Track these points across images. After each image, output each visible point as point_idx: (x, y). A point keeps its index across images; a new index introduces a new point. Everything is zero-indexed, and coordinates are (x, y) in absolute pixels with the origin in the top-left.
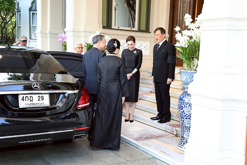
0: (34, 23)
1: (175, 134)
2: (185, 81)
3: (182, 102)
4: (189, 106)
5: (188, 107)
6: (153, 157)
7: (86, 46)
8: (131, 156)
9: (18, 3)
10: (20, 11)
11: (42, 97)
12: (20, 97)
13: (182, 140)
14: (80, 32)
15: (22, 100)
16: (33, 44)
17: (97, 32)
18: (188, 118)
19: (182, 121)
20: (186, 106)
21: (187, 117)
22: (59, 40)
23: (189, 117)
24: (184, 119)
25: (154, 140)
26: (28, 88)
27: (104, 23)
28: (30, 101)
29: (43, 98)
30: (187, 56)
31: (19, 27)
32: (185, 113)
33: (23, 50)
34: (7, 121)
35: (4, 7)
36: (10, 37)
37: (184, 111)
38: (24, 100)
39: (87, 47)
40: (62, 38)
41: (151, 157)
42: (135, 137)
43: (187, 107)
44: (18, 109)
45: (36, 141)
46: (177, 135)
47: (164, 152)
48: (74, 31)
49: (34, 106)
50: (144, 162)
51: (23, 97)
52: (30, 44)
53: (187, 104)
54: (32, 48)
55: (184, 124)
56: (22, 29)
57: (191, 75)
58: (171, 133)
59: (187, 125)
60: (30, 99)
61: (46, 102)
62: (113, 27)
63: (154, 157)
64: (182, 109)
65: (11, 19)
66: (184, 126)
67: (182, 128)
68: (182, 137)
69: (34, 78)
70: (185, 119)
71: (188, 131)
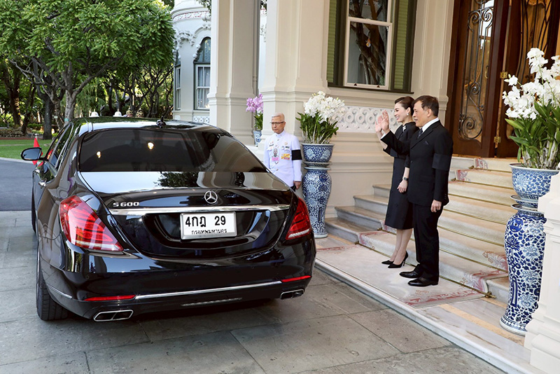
0: (201, 84)
1: (486, 292)
2: (525, 189)
3: (517, 233)
4: (535, 242)
5: (531, 244)
6: (453, 343)
7: (299, 119)
8: (405, 341)
9: (177, 53)
10: (180, 65)
11: (223, 219)
12: (184, 218)
13: (513, 311)
14: (288, 93)
15: (186, 224)
16: (199, 117)
17: (320, 92)
18: (529, 267)
19: (514, 272)
20: (527, 243)
21: (529, 265)
22: (249, 108)
23: (532, 265)
24: (520, 268)
25: (446, 306)
26: (197, 201)
27: (330, 78)
28: (202, 226)
29: (224, 221)
30: (532, 138)
31: (178, 90)
32: (523, 257)
33: (187, 129)
34: (158, 263)
35: (157, 59)
36: (162, 107)
37: (521, 253)
38: (189, 224)
39: (302, 119)
40: (253, 105)
41: (448, 343)
42: (405, 297)
43: (529, 244)
44: (179, 241)
45: (212, 302)
46: (491, 294)
47: (477, 336)
48: (277, 92)
49: (208, 235)
50: (437, 356)
51: (189, 218)
52: (195, 117)
53: (530, 239)
54: (201, 124)
55: (520, 279)
56: (182, 93)
57: (541, 177)
58: (475, 290)
59: (526, 282)
60: (201, 223)
61: (230, 227)
62: (346, 84)
63: (454, 345)
64: (515, 249)
65: (165, 79)
66: (520, 284)
67: (513, 286)
68: (512, 304)
69: (204, 182)
70: (522, 268)
71: (527, 293)
